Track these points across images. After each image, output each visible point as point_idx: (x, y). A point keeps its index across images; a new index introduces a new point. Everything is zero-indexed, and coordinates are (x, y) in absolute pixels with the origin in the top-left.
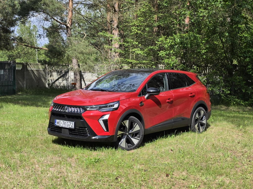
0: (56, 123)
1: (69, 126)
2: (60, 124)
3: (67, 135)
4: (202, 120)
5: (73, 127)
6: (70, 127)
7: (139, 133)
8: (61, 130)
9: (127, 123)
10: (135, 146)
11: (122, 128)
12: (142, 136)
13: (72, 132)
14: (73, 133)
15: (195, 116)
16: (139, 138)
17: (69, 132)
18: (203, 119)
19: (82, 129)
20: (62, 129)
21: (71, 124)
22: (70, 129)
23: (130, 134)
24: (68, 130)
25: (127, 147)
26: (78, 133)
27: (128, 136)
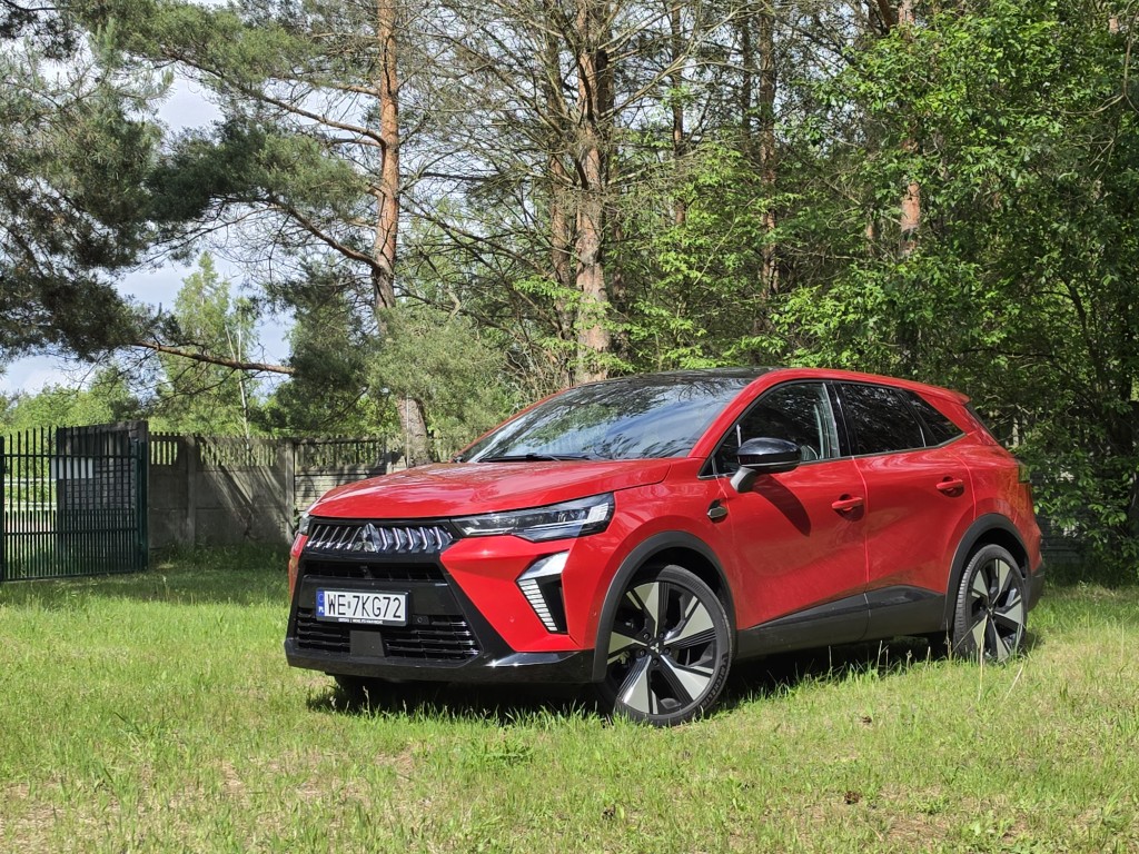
0: (323, 605)
1: (381, 617)
2: (342, 609)
3: (375, 661)
4: (1003, 609)
5: (403, 619)
6: (390, 617)
7: (712, 645)
8: (348, 641)
9: (651, 598)
10: (692, 704)
11: (628, 624)
12: (726, 661)
13: (399, 644)
14: (402, 648)
15: (971, 583)
16: (710, 671)
17: (385, 646)
18: (1010, 602)
19: (444, 624)
20: (352, 632)
21: (393, 605)
22: (387, 631)
23: (669, 647)
24: (378, 634)
25: (655, 711)
26: (426, 646)
27: (657, 659)
